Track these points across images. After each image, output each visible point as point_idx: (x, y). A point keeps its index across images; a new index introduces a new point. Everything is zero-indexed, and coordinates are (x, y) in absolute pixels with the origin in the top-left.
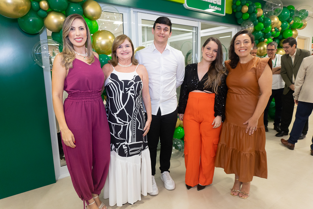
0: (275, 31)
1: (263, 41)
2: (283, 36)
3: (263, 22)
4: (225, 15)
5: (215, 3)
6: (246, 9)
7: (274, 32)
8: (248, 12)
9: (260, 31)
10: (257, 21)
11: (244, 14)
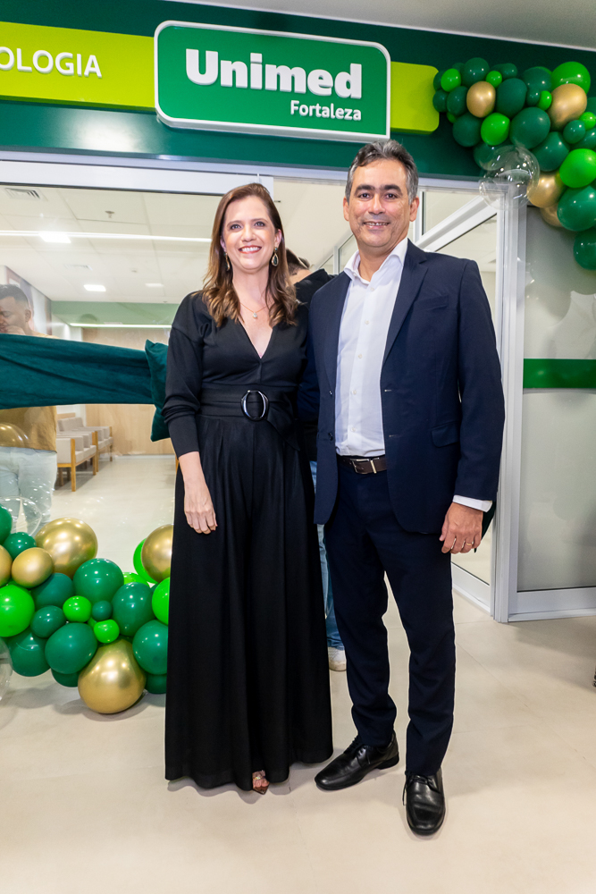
3: (594, 148)
5: (328, 92)
6: (483, 96)
8: (496, 108)
9: (590, 188)
10: (560, 143)
11: (482, 120)
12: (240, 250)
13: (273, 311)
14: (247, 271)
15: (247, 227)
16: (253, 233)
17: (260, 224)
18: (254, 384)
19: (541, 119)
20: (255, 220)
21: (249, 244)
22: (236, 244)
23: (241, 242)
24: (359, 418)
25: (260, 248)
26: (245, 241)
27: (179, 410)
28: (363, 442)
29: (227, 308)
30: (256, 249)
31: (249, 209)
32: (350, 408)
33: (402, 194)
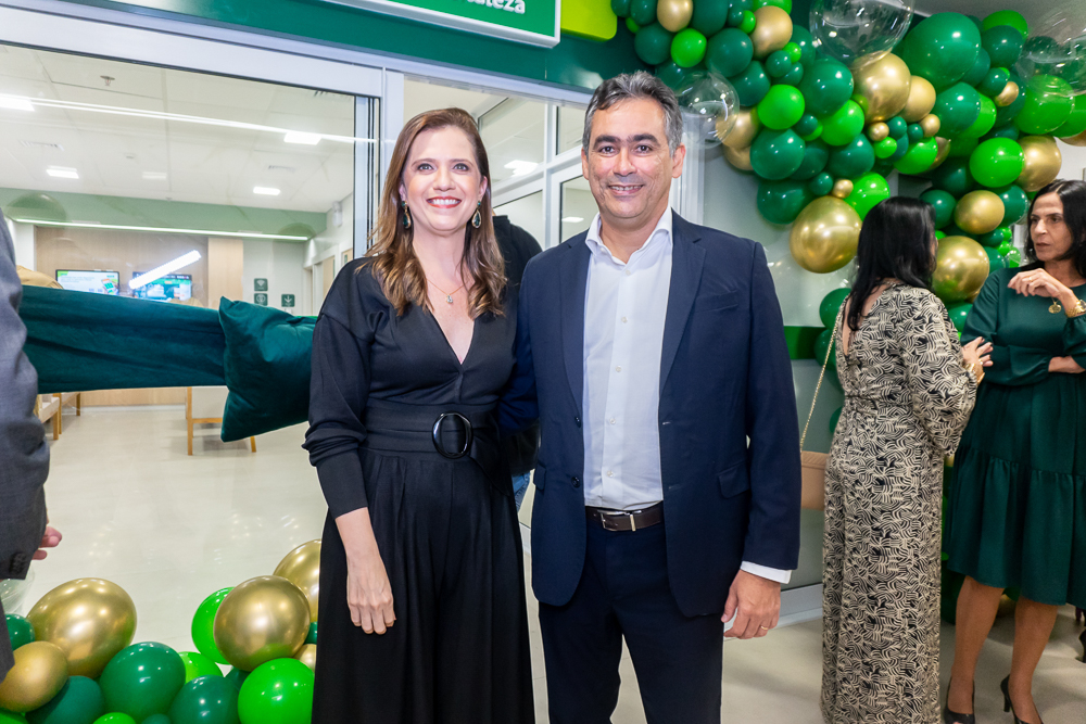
0: (893, 134)
1: (831, 193)
2: (969, 174)
3: (798, 86)
4: (556, 39)
6: (677, 6)
7: (890, 144)
8: (693, 23)
9: (790, 132)
10: (762, 75)
11: (673, 35)
12: (430, 201)
13: (474, 295)
14: (435, 232)
15: (443, 169)
16: (451, 180)
17: (461, 166)
18: (451, 402)
19: (744, 44)
20: (455, 161)
21: (444, 194)
22: (424, 193)
23: (431, 189)
24: (619, 458)
25: (459, 201)
26: (439, 189)
27: (338, 444)
28: (625, 492)
29: (410, 288)
30: (454, 202)
31: (445, 145)
32: (606, 442)
33: (659, 145)
